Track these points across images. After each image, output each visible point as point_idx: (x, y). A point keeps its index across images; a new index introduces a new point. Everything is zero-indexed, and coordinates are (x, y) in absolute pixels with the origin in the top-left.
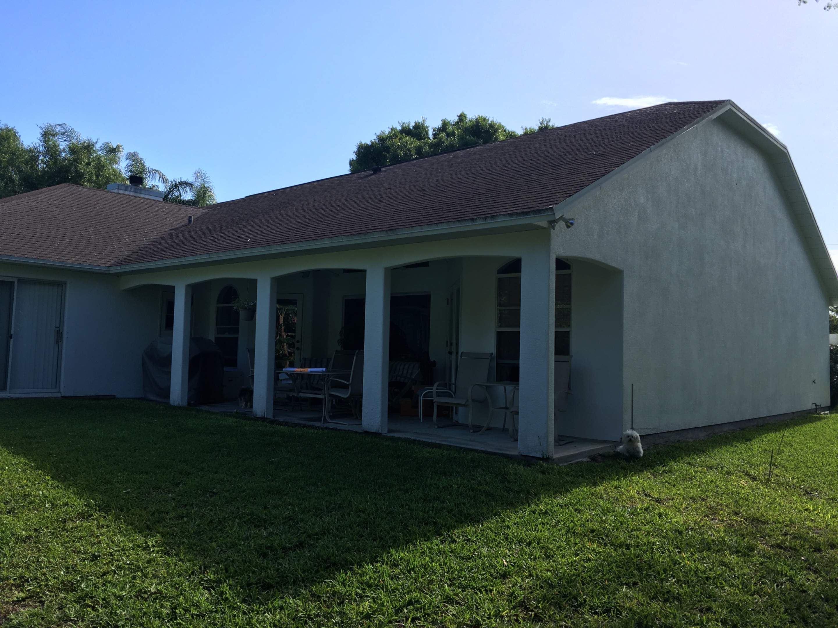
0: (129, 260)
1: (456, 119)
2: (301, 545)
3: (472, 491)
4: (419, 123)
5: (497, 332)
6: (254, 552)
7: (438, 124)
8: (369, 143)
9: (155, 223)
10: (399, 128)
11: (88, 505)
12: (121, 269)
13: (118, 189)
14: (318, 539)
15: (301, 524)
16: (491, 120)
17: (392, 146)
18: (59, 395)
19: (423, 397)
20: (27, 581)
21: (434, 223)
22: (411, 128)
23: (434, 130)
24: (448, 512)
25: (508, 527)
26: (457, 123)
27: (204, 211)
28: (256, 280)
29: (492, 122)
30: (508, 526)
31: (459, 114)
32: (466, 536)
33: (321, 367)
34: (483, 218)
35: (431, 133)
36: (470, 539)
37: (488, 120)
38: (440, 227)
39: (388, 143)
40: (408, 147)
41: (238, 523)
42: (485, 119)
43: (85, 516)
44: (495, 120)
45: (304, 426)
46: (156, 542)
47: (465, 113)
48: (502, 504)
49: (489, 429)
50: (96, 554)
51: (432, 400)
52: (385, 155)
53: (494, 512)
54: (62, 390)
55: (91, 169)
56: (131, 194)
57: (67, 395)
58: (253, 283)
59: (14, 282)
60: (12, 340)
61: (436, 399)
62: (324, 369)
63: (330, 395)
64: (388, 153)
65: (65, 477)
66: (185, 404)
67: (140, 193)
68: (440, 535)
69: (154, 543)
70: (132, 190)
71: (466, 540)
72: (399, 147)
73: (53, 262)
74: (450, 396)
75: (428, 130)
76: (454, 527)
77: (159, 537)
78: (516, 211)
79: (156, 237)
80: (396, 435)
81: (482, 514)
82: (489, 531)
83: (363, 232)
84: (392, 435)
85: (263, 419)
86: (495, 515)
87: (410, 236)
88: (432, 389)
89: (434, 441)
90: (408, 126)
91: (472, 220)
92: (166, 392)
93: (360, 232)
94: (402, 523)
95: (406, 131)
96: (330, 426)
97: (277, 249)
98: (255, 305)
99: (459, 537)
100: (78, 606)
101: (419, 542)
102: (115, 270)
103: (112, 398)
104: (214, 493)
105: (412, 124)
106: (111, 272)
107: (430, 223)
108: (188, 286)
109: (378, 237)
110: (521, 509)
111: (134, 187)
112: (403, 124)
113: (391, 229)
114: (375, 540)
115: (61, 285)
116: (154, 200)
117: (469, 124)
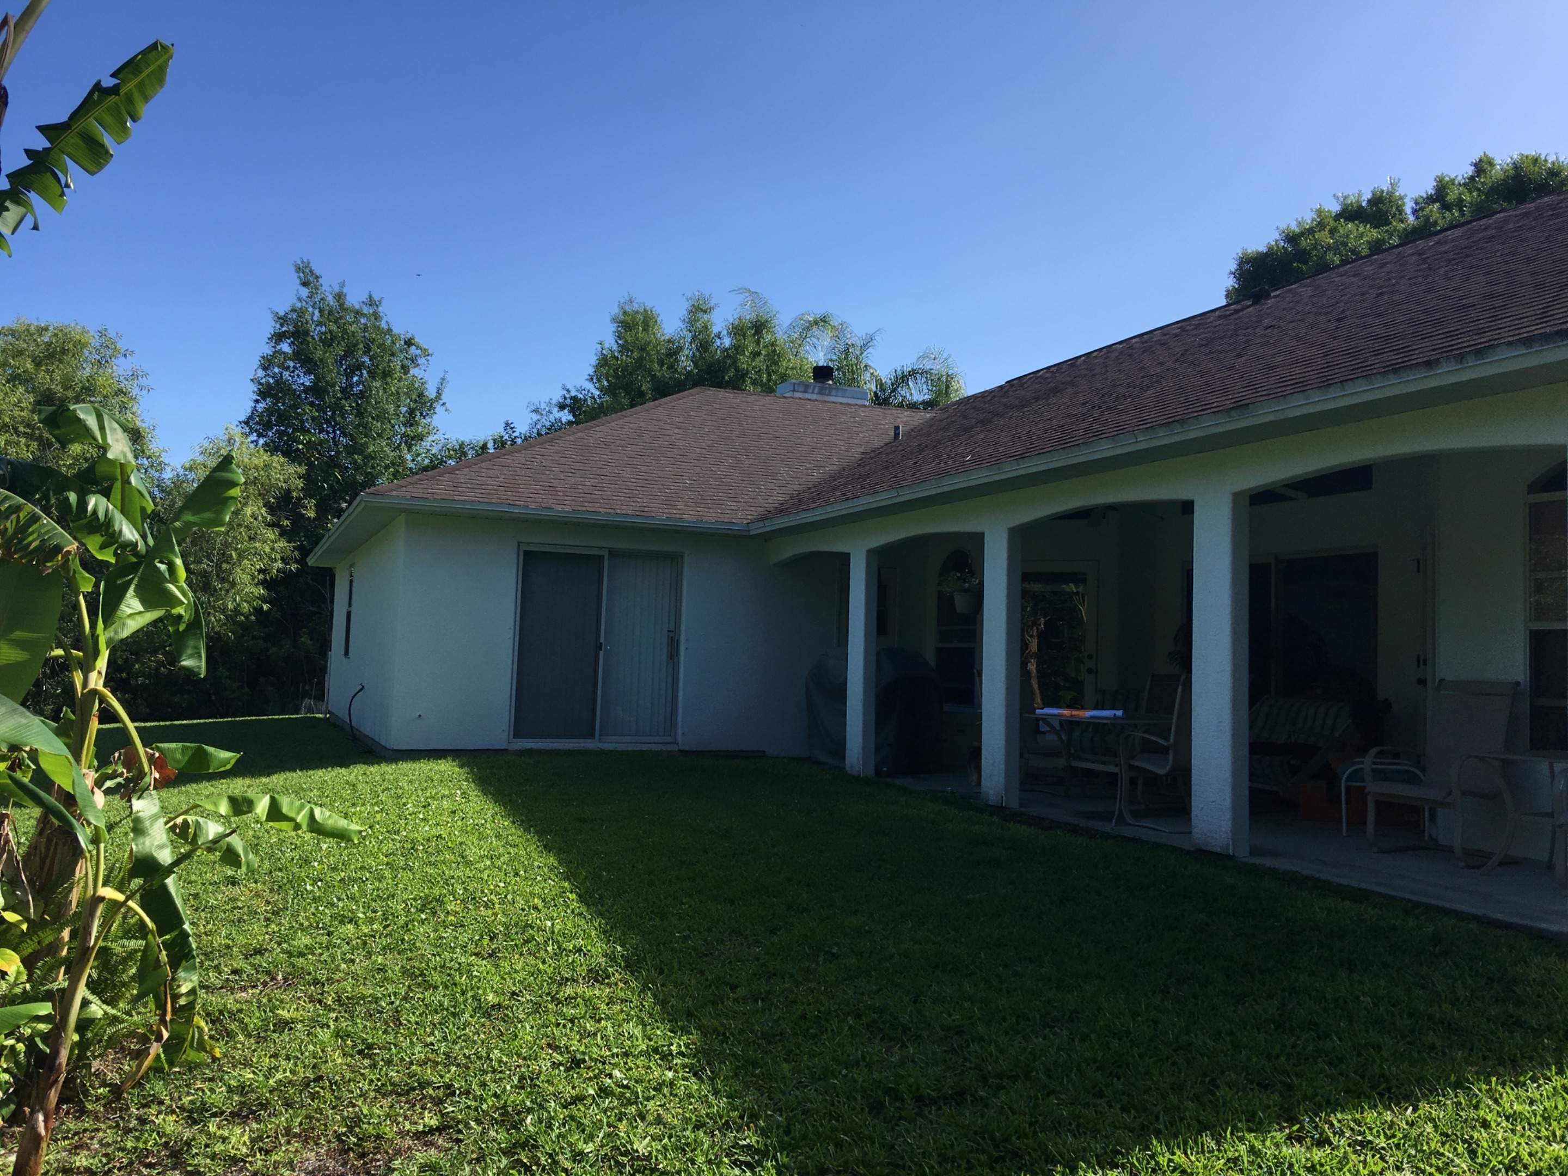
0: (781, 510)
1: (1470, 171)
2: (959, 1096)
3: (1411, 1015)
4: (1382, 191)
5: (1531, 631)
6: (859, 1097)
7: (1428, 188)
8: (1263, 248)
9: (838, 442)
10: (1336, 208)
11: (611, 958)
12: (765, 526)
13: (794, 391)
14: (1000, 1087)
15: (974, 1047)
16: (1551, 158)
17: (1314, 247)
18: (675, 748)
19: (1347, 780)
20: (453, 1094)
21: (1336, 380)
22: (1364, 204)
23: (1416, 203)
24: (1330, 1064)
25: (1485, 1125)
26: (1472, 178)
27: (928, 416)
28: (983, 534)
29: (1553, 163)
30: (1485, 1120)
31: (1475, 158)
32: (1360, 1133)
33: (1113, 708)
34: (1455, 357)
35: (1408, 207)
36: (1370, 1142)
37: (1546, 161)
38: (1351, 388)
39: (1304, 243)
40: (1352, 243)
41: (850, 1027)
42: (1536, 161)
43: (597, 976)
44: (1561, 159)
45: (1075, 830)
46: (687, 1046)
47: (1491, 155)
48: (1484, 1058)
49: (1509, 862)
50: (579, 1056)
51: (1364, 788)
52: (1299, 270)
53: (1453, 1078)
54: (680, 740)
55: (760, 362)
56: (814, 397)
57: (687, 748)
58: (978, 539)
59: (602, 557)
60: (601, 653)
61: (1373, 787)
62: (1119, 713)
63: (1132, 767)
64: (1306, 263)
65: (601, 897)
66: (871, 771)
67: (829, 395)
68: (1292, 1120)
69: (683, 1049)
70: (816, 390)
71: (1361, 1144)
72: (1329, 247)
73: (659, 520)
74: (1414, 780)
75: (1404, 204)
76: (1335, 1106)
77: (695, 1036)
78: (1540, 332)
79: (835, 467)
80: (1269, 862)
81: (1420, 1081)
82: (1429, 1128)
83: (1177, 418)
84: (1257, 860)
85: (999, 810)
86: (1458, 1085)
87: (1281, 416)
88: (1362, 763)
89: (1354, 883)
90: (1358, 201)
91: (1429, 364)
92: (839, 749)
93: (1170, 420)
94: (1205, 1075)
95: (1352, 213)
96: (1127, 832)
97: (1011, 470)
98: (981, 584)
99: (1342, 1134)
100: (505, 1161)
101: (1232, 1133)
102: (756, 529)
103: (761, 755)
104: (833, 954)
105: (1367, 195)
106: (752, 533)
107: (1326, 385)
108: (871, 553)
109: (1209, 426)
110: (1534, 1079)
111: (819, 385)
112: (1345, 198)
113: (1241, 407)
114: (1125, 1109)
115: (674, 559)
116: (841, 403)
117: (1501, 175)
